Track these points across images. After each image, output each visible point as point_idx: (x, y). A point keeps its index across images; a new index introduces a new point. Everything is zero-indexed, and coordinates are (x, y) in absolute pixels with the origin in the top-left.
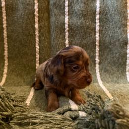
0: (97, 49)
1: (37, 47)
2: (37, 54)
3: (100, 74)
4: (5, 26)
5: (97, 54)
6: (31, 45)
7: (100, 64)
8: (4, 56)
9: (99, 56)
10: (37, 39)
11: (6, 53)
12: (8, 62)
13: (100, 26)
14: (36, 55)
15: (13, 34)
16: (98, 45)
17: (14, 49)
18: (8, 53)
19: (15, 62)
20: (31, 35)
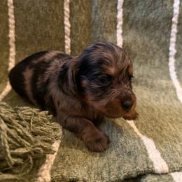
0: (174, 30)
1: (67, 23)
2: (66, 37)
3: (177, 75)
5: (173, 39)
6: (55, 19)
7: (176, 56)
8: (9, 38)
9: (176, 43)
10: (67, 9)
11: (12, 34)
12: (16, 50)
14: (64, 39)
16: (177, 22)
17: (25, 27)
18: (16, 33)
19: (27, 50)
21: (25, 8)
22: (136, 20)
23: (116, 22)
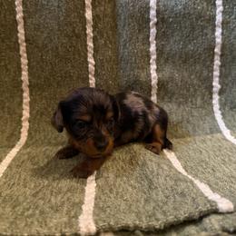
0: (217, 62)
1: (91, 60)
2: (90, 76)
3: (222, 114)
4: (19, 16)
5: (216, 73)
6: (77, 56)
8: (22, 81)
9: (220, 77)
10: (90, 44)
11: (25, 76)
12: (31, 95)
13: (224, 12)
14: (88, 78)
15: (39, 33)
16: (220, 53)
17: (41, 67)
18: (30, 74)
19: (44, 94)
20: (78, 36)
21: (40, 45)
22: (173, 52)
23: (149, 57)
